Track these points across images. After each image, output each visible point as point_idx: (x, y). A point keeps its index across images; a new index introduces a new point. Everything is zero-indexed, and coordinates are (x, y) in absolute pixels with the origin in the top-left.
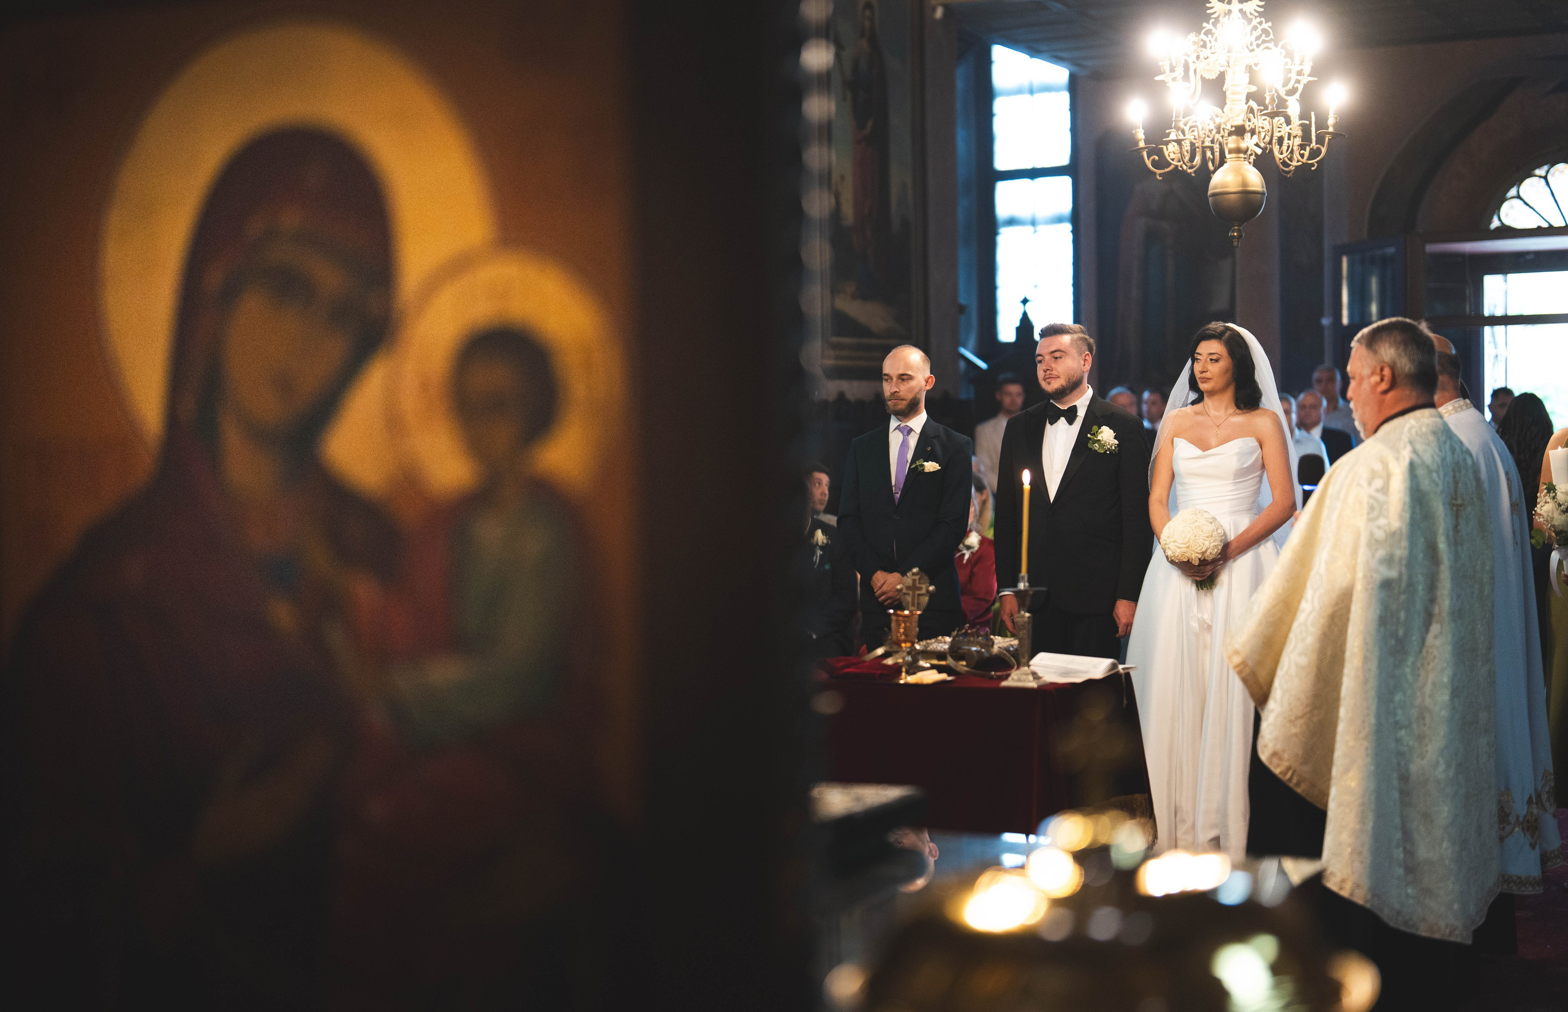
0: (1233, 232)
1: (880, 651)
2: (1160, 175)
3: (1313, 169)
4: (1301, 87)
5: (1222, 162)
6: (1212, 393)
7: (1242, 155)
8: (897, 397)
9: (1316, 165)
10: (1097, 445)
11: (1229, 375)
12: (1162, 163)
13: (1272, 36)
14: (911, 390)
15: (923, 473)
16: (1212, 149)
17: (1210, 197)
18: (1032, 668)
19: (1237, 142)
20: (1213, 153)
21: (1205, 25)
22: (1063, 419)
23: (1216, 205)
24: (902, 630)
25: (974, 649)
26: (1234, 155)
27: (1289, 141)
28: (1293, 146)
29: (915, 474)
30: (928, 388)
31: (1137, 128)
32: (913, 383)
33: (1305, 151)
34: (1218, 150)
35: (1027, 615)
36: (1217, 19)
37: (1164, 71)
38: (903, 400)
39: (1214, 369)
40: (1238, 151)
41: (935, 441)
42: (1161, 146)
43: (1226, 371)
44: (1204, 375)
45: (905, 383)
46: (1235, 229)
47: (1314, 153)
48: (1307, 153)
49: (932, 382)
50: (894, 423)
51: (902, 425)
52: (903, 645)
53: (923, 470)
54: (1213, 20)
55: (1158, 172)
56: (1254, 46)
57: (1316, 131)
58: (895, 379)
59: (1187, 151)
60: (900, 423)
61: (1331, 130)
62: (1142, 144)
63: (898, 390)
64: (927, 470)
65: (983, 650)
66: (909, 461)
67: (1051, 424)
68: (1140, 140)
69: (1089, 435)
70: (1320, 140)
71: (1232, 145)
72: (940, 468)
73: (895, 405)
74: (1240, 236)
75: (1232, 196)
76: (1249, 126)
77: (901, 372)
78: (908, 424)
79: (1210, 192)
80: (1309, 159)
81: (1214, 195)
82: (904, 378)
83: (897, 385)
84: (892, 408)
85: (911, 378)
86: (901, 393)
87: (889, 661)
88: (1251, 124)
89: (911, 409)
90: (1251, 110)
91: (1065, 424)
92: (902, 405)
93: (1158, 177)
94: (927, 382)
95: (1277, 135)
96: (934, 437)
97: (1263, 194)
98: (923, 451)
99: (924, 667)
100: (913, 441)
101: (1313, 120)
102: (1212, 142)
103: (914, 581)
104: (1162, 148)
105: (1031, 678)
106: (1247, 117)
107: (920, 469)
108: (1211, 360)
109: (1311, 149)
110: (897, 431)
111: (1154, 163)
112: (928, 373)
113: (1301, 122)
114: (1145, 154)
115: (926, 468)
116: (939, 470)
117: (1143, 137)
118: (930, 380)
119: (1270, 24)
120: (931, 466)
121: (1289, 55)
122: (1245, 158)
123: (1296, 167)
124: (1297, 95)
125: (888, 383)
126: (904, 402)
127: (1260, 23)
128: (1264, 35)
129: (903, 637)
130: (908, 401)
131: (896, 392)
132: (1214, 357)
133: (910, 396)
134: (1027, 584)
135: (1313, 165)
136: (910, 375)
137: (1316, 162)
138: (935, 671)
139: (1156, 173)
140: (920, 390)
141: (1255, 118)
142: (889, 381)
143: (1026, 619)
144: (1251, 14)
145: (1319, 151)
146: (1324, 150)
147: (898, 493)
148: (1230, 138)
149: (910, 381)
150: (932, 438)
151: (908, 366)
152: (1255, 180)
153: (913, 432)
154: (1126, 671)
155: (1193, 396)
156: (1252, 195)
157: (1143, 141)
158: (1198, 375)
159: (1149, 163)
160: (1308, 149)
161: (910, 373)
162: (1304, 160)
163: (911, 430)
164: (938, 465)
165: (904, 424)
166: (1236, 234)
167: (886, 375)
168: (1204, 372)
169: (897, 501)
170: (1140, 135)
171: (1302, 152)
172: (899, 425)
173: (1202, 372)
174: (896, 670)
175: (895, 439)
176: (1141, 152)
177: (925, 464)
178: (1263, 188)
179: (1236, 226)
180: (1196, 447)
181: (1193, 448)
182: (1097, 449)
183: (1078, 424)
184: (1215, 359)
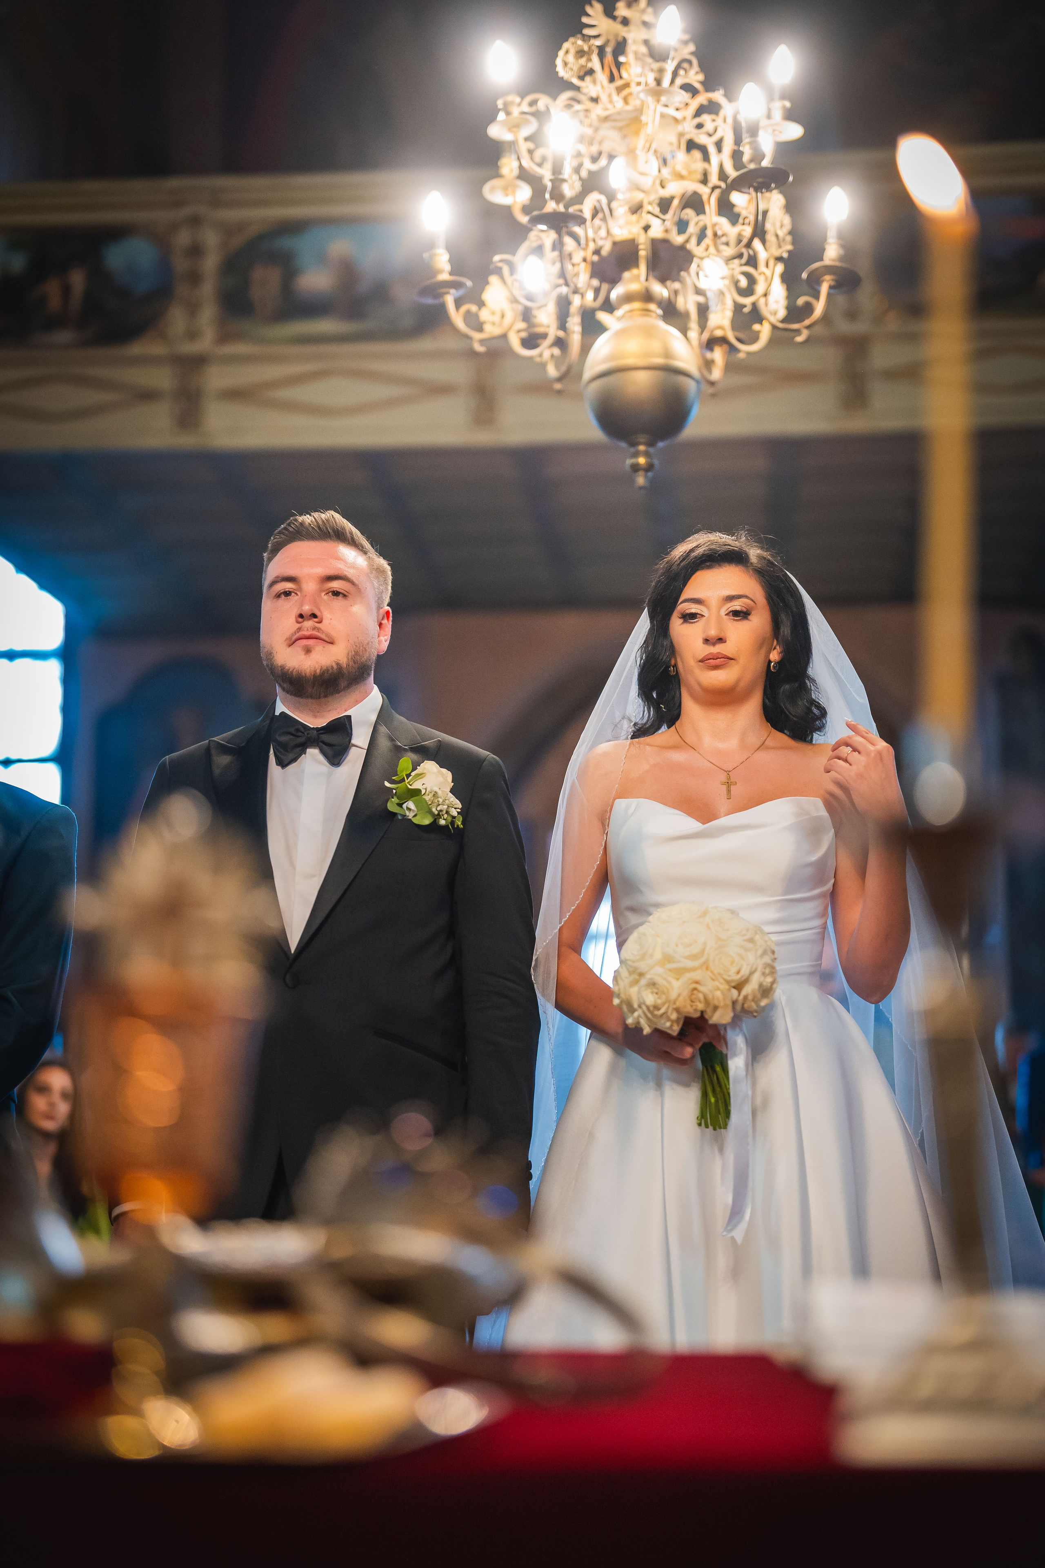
6: (723, 698)
10: (411, 804)
22: (313, 753)
31: (431, 246)
39: (741, 636)
43: (764, 640)
44: (720, 648)
46: (643, 451)
67: (283, 763)
68: (441, 271)
69: (387, 784)
74: (649, 468)
91: (320, 763)
108: (735, 613)
132: (737, 605)
170: (442, 262)
173: (716, 642)
176: (441, 295)
179: (641, 444)
180: (683, 813)
181: (677, 814)
182: (410, 815)
183: (355, 759)
184: (738, 608)
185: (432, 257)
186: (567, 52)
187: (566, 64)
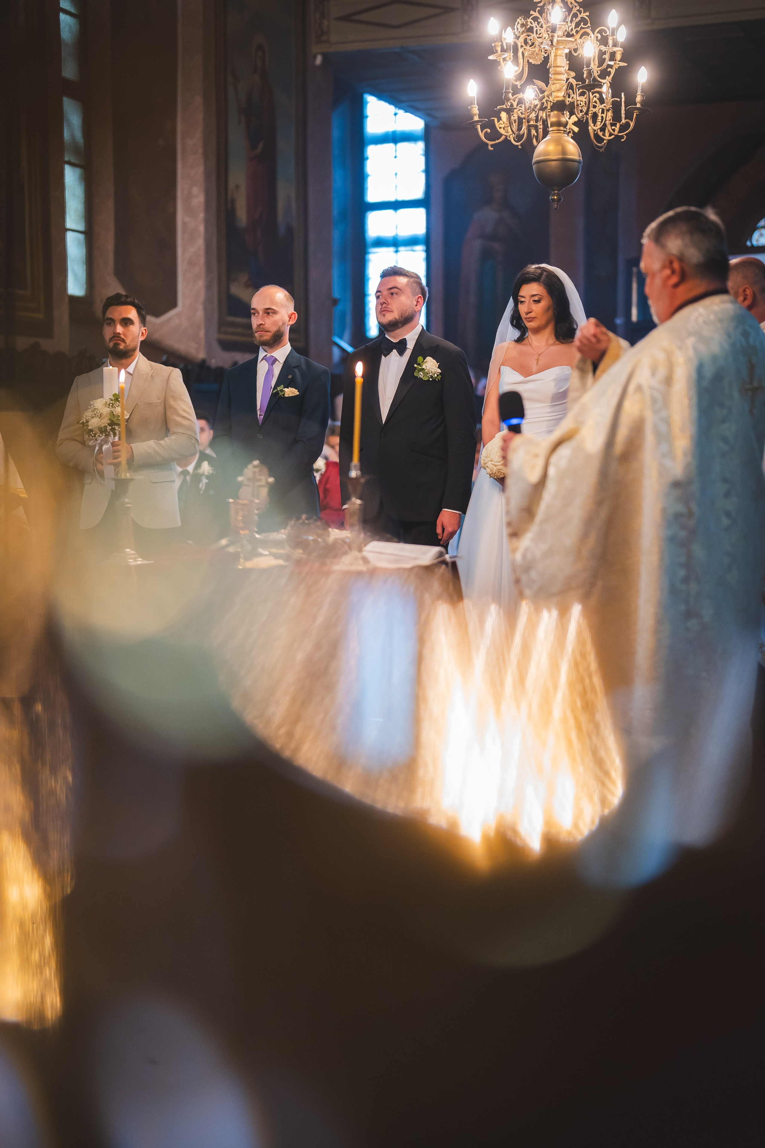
0: (554, 195)
1: (224, 542)
2: (492, 146)
3: (622, 140)
4: (613, 71)
5: (546, 133)
6: (537, 331)
7: (562, 128)
8: (263, 328)
9: (625, 137)
10: (421, 373)
11: (550, 313)
12: (495, 134)
13: (589, 25)
14: (275, 323)
15: (284, 398)
16: (536, 128)
17: (534, 164)
18: (365, 554)
19: (558, 116)
20: (537, 132)
21: (532, 12)
22: (395, 352)
23: (540, 172)
24: (240, 518)
25: (311, 538)
26: (555, 128)
27: (603, 115)
28: (606, 120)
29: (276, 399)
30: (291, 323)
31: (472, 103)
32: (277, 317)
33: (616, 127)
34: (541, 127)
35: (359, 502)
36: (542, 7)
37: (496, 50)
38: (267, 331)
39: (538, 309)
40: (559, 124)
41: (296, 371)
42: (493, 118)
43: (548, 309)
44: (529, 315)
45: (270, 317)
46: (556, 193)
47: (623, 128)
48: (617, 129)
49: (295, 318)
50: (262, 354)
51: (268, 356)
52: (242, 532)
53: (284, 395)
54: (539, 8)
55: (490, 143)
56: (574, 32)
57: (626, 107)
58: (261, 313)
59: (515, 120)
60: (266, 354)
61: (638, 105)
62: (476, 118)
63: (263, 323)
64: (286, 395)
65: (320, 540)
66: (273, 387)
67: (385, 355)
68: (475, 116)
69: (415, 365)
70: (629, 116)
71: (554, 119)
72: (298, 393)
73: (261, 336)
74: (559, 200)
75: (553, 163)
76: (569, 101)
77: (267, 306)
78: (273, 354)
79: (534, 160)
80: (619, 132)
81: (538, 162)
82: (268, 312)
83: (263, 318)
84: (258, 338)
85: (275, 312)
86: (266, 326)
87: (231, 549)
88: (570, 100)
89: (276, 340)
90: (570, 87)
91: (396, 355)
92: (267, 337)
93: (490, 148)
94: (290, 318)
95: (592, 110)
96: (296, 367)
97: (579, 162)
98: (285, 379)
99: (263, 554)
100: (277, 369)
101: (623, 100)
102: (537, 121)
103: (254, 473)
104: (494, 120)
105: (361, 562)
106: (567, 93)
107: (281, 394)
108: (535, 301)
109: (621, 125)
110: (264, 361)
111: (486, 135)
112: (291, 309)
113: (613, 99)
114: (479, 127)
115: (286, 393)
116: (298, 395)
117: (478, 112)
118: (293, 316)
119: (588, 14)
120: (290, 392)
121: (604, 41)
122: (565, 131)
123: (608, 140)
124: (609, 79)
125: (255, 317)
126: (269, 334)
127: (580, 12)
128: (582, 23)
129: (241, 525)
130: (273, 332)
131: (262, 324)
132: (536, 298)
133: (274, 329)
134: (359, 473)
135: (622, 137)
136: (274, 310)
137: (625, 134)
138: (272, 558)
139: (488, 144)
140: (284, 324)
141: (574, 94)
142: (256, 314)
143: (357, 507)
144: (571, 3)
145: (627, 125)
146: (632, 124)
147: (262, 415)
148: (552, 113)
149: (274, 315)
150: (293, 367)
151: (273, 301)
152: (573, 150)
153: (277, 362)
154: (453, 559)
155: (517, 334)
156: (569, 162)
157: (477, 115)
158: (523, 315)
159: (482, 135)
160: (618, 125)
161: (274, 308)
162: (616, 133)
163: (276, 360)
164: (297, 391)
165: (270, 355)
166: (556, 197)
167: (254, 309)
168: (530, 312)
169: (260, 422)
170: (476, 110)
171: (613, 127)
172: (266, 356)
173: (527, 313)
174: (236, 556)
175: (262, 368)
176: (475, 125)
177: (286, 390)
178: (579, 157)
179: (556, 190)
180: (518, 373)
181: (515, 374)
182: (422, 377)
183: (408, 353)
184: (536, 299)
185: (472, 108)
186: (518, 23)
187: (518, 29)
